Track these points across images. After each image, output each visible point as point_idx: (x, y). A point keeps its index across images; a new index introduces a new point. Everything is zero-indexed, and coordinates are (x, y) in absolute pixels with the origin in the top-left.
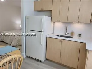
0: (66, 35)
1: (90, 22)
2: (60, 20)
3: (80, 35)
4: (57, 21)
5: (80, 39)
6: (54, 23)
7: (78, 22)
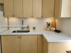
0: (23, 30)
1: (41, 17)
2: (15, 15)
3: (34, 28)
4: (12, 16)
5: (35, 31)
6: (8, 18)
7: (33, 17)
